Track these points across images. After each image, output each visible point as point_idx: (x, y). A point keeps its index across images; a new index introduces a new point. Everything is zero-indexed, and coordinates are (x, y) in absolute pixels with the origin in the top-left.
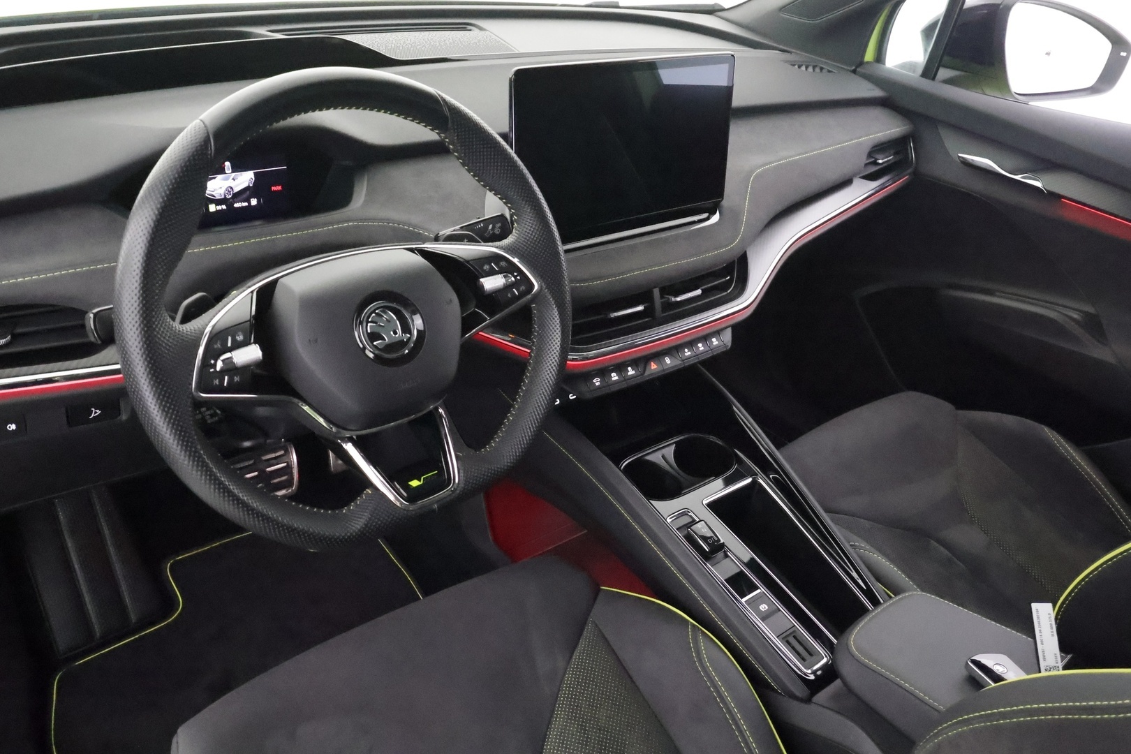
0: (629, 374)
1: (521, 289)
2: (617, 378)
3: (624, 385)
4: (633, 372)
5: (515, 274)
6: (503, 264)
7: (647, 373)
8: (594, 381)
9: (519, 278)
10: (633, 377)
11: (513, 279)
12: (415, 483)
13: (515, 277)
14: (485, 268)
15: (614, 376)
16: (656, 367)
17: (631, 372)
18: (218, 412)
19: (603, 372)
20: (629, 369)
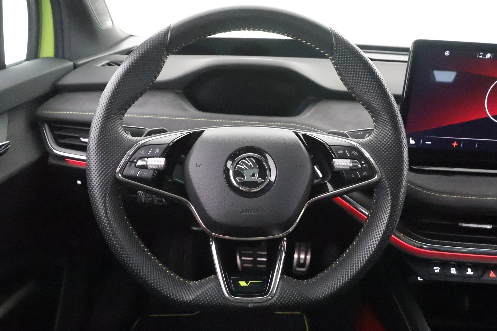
0: (467, 273)
1: (364, 174)
2: (455, 273)
3: (459, 280)
4: (472, 273)
5: (362, 162)
6: (355, 153)
7: (484, 278)
8: (434, 268)
9: (364, 165)
10: (470, 276)
11: (360, 166)
12: (243, 283)
13: (361, 164)
14: (339, 152)
15: (453, 271)
16: (494, 276)
17: (469, 272)
18: (164, 200)
19: (445, 265)
20: (469, 270)
